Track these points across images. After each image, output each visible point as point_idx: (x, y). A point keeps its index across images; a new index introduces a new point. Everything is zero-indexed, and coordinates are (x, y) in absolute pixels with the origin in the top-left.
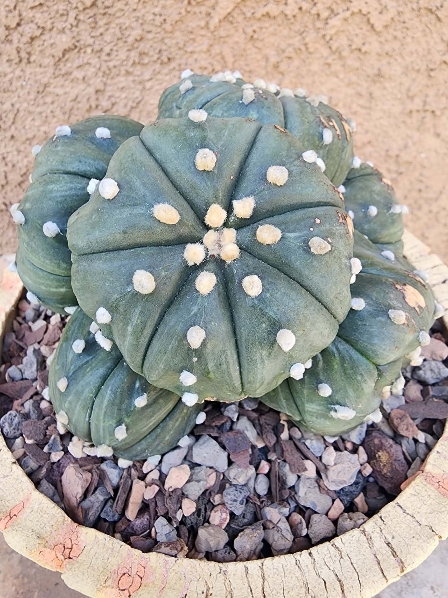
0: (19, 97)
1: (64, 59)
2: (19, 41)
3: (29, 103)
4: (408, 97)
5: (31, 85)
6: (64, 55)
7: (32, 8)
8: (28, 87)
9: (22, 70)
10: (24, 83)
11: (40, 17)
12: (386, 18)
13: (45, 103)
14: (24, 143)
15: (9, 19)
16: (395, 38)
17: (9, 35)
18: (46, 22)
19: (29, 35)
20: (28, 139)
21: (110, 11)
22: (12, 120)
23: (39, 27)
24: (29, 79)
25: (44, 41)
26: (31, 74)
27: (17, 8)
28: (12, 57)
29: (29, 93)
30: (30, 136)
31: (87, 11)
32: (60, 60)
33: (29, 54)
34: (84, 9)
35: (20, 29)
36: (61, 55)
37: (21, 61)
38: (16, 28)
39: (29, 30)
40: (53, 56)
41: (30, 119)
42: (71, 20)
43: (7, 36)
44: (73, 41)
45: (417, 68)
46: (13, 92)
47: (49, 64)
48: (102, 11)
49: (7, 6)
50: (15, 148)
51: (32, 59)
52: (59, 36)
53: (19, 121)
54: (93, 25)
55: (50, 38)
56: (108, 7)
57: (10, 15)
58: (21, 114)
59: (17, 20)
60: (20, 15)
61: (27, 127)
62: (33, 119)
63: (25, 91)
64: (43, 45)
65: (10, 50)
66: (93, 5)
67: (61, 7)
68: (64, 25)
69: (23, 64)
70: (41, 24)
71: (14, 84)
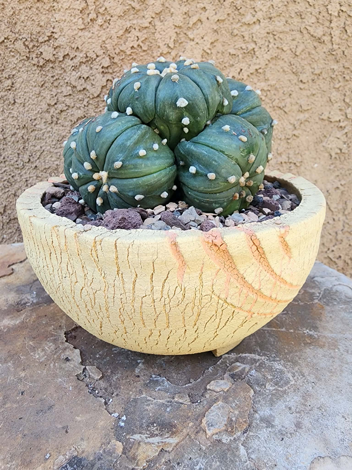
0: (46, 143)
2: (54, 112)
3: (51, 147)
5: (55, 136)
6: (77, 120)
7: (65, 96)
8: (53, 137)
9: (52, 128)
10: (51, 135)
11: (68, 101)
13: (61, 147)
15: (51, 101)
17: (49, 108)
18: (71, 103)
19: (60, 109)
20: (45, 169)
22: (38, 156)
23: (67, 106)
24: (54, 133)
25: (68, 113)
26: (56, 130)
27: (57, 96)
28: (48, 120)
29: (52, 141)
30: (47, 167)
31: (95, 99)
32: (75, 123)
33: (58, 119)
34: (93, 98)
35: (56, 106)
36: (76, 121)
37: (52, 123)
38: (54, 106)
39: (60, 107)
40: (71, 121)
41: (49, 156)
42: (85, 103)
43: (47, 109)
44: (84, 114)
49: (52, 95)
50: (35, 174)
51: (59, 122)
52: (76, 111)
53: (42, 157)
54: (96, 106)
55: (72, 111)
57: (52, 99)
58: (45, 153)
59: (55, 101)
60: (57, 99)
61: (47, 161)
62: (52, 157)
63: (51, 139)
64: (67, 115)
65: (48, 116)
66: (98, 96)
67: (81, 96)
68: (80, 105)
69: (53, 124)
70: (68, 104)
71: (45, 135)
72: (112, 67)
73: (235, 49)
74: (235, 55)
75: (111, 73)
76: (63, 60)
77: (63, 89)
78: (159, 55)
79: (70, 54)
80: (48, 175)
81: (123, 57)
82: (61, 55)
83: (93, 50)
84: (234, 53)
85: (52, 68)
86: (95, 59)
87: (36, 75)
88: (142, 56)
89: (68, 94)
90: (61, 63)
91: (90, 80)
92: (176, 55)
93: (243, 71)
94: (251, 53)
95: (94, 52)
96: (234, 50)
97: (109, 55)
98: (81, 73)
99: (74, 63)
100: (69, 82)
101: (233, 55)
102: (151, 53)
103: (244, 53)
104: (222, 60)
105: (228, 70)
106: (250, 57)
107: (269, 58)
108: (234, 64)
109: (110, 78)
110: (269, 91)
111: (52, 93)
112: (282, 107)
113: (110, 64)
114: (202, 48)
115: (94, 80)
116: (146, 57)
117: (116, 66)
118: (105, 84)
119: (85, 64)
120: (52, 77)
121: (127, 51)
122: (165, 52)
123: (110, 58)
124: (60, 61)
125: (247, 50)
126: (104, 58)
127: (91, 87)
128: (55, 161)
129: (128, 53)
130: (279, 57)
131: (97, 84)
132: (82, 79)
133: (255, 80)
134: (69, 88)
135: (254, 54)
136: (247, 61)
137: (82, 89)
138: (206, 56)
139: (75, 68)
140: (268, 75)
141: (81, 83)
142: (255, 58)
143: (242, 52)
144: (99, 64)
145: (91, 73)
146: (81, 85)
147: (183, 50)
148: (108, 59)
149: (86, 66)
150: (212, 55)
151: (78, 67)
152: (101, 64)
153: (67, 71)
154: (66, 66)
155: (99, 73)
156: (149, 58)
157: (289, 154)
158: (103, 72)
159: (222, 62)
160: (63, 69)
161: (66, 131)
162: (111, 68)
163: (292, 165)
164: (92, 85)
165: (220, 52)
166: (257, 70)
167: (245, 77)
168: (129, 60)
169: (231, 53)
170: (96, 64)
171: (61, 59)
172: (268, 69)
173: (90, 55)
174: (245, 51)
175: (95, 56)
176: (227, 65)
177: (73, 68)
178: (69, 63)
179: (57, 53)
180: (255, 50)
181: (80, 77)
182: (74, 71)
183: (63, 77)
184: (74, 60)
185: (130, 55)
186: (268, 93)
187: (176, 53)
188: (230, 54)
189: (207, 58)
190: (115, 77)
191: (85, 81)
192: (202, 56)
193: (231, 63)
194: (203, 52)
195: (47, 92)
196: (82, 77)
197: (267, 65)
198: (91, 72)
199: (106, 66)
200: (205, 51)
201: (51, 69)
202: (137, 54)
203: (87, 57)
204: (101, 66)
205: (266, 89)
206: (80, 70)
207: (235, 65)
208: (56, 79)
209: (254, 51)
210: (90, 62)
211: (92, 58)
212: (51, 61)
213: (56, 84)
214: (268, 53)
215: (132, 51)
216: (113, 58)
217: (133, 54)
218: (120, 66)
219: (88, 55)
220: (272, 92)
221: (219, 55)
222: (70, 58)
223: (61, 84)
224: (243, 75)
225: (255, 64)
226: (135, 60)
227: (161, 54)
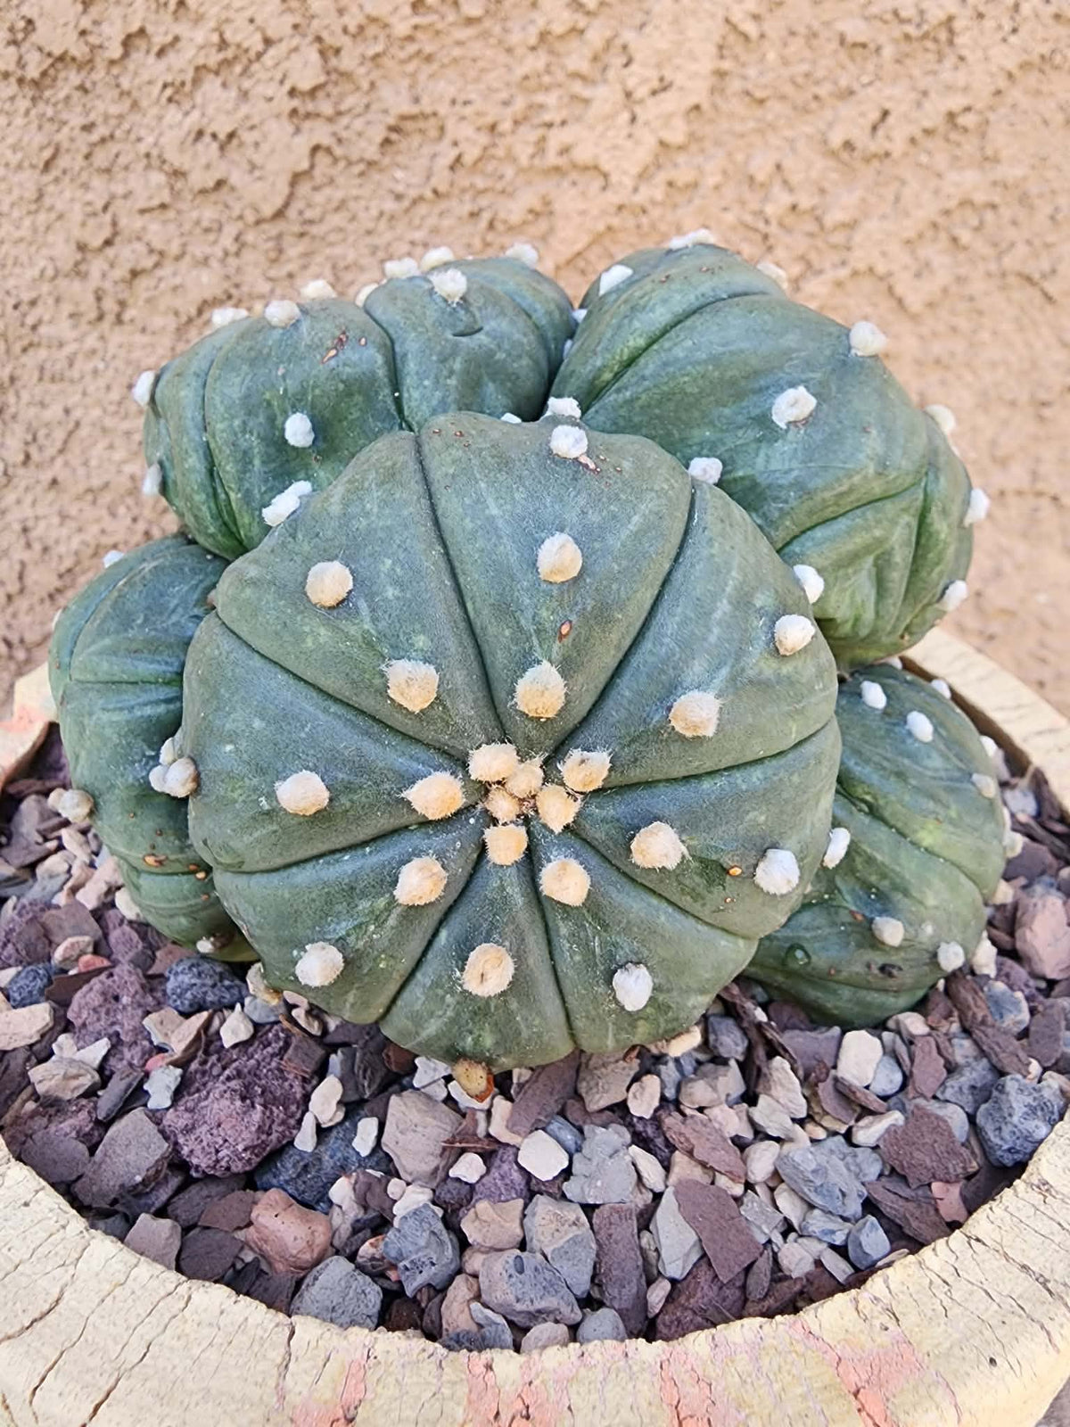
0: (84, 394)
1: (200, 321)
2: (104, 276)
3: (105, 411)
4: (994, 459)
5: (116, 370)
6: (200, 312)
7: (143, 211)
8: (111, 372)
9: (102, 338)
10: (101, 366)
11: (157, 231)
12: (930, 287)
14: (79, 498)
15: (89, 229)
16: (954, 329)
17: (84, 260)
18: (169, 241)
19: (128, 266)
20: (89, 490)
21: (314, 230)
22: (58, 444)
23: (151, 251)
24: (114, 357)
25: (160, 279)
26: (120, 346)
27: (111, 210)
28: (83, 308)
29: (108, 388)
30: (96, 482)
31: (265, 226)
32: (190, 321)
33: (122, 304)
34: (258, 222)
35: (110, 252)
36: (193, 311)
37: (100, 318)
38: (100, 249)
39: (128, 254)
40: (176, 314)
41: (103, 444)
42: (227, 241)
43: (77, 264)
44: (226, 285)
45: (1009, 397)
46: (72, 381)
47: (164, 328)
48: (297, 229)
49: (89, 204)
50: (56, 507)
51: (127, 316)
52: (194, 273)
53: (75, 447)
54: (273, 256)
55: (175, 274)
56: (311, 222)
57: (92, 222)
58: (84, 432)
59: (106, 233)
60: (114, 224)
61: (93, 463)
62: (111, 447)
63: (102, 383)
64: (156, 287)
65: (81, 293)
66: (280, 214)
67: (209, 214)
68: (208, 250)
69: (106, 325)
70: (157, 245)
71: (78, 365)
72: (335, 91)
73: (867, 19)
74: (864, 46)
75: (330, 120)
76: (126, 55)
77: (135, 181)
78: (533, 41)
79: (150, 29)
80: (104, 512)
81: (379, 48)
82: (112, 35)
83: (248, 14)
84: (861, 39)
85: (82, 88)
86: (259, 55)
87: (19, 121)
88: (459, 43)
89: (156, 202)
90: (115, 71)
91: (241, 144)
92: (608, 44)
93: (891, 120)
94: (936, 40)
95: (252, 21)
96: (862, 25)
97: (319, 39)
98: (203, 115)
99: (169, 69)
100: (155, 152)
101: (855, 45)
102: (497, 29)
103: (907, 37)
104: (805, 67)
105: (828, 114)
106: (931, 57)
107: (1011, 65)
108: (856, 87)
109: (326, 141)
110: (994, 207)
111: (89, 197)
112: (1036, 276)
113: (322, 79)
114: (721, 14)
115: (257, 144)
116: (476, 48)
117: (348, 87)
118: (305, 165)
119: (217, 73)
120: (88, 128)
121: (393, 20)
122: (558, 29)
123: (322, 53)
124: (112, 62)
125: (919, 26)
126: (296, 49)
127: (247, 178)
128: (124, 462)
129: (401, 29)
130: (1058, 59)
131: (272, 166)
132: (207, 139)
133: (941, 161)
134: (158, 178)
135: (951, 43)
136: (916, 72)
137: (211, 184)
138: (739, 49)
139: (176, 93)
140: (999, 138)
141: (203, 161)
142: (950, 61)
143: (897, 31)
144: (279, 76)
145: (247, 117)
146: (208, 167)
147: (639, 18)
148: (314, 56)
149: (224, 85)
150: (766, 44)
151: (188, 88)
152: (285, 76)
153: (144, 103)
154: (137, 81)
155: (278, 116)
156: (489, 53)
157: (1038, 460)
158: (294, 112)
159: (807, 75)
160: (129, 93)
161: (160, 351)
162: (328, 95)
163: (1045, 503)
164: (253, 167)
165: (802, 30)
166: (951, 116)
167: (898, 147)
168: (403, 62)
169: (850, 39)
170: (263, 75)
171: (116, 51)
172: (1003, 111)
173: (238, 38)
174: (911, 29)
175: (256, 43)
176: (823, 91)
177: (169, 92)
178: (148, 69)
179: (96, 23)
180: (958, 25)
181: (200, 134)
182: (173, 107)
183: (129, 132)
184: (171, 57)
185: (410, 39)
186: (989, 216)
187: (608, 34)
188: (842, 41)
189: (743, 58)
190: (344, 134)
191: (222, 148)
192: (721, 47)
193: (843, 83)
194: (725, 29)
195: (68, 194)
196: (209, 131)
197: (998, 92)
198: (244, 109)
199: (305, 85)
200: (734, 28)
201: (77, 95)
202: (438, 33)
203: (223, 44)
204: (287, 87)
205: (980, 198)
206: (199, 99)
207: (862, 94)
208: (103, 140)
209: (951, 31)
210: (238, 69)
211: (247, 51)
212: (74, 59)
213: (101, 158)
214: (1013, 39)
215: (417, 20)
216: (337, 51)
217: (419, 35)
218: (365, 85)
219: (228, 36)
220: (1006, 213)
221: (796, 45)
222: (156, 49)
223: (122, 160)
224: (889, 138)
225: (949, 88)
226: (429, 59)
227: (543, 36)
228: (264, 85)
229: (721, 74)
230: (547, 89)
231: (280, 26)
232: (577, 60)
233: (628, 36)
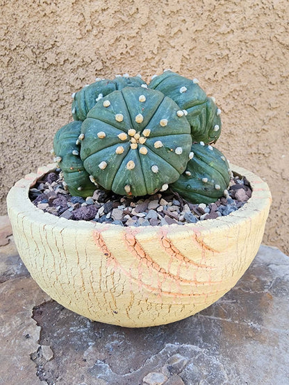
0: (49, 132)
2: (55, 107)
3: (52, 135)
7: (65, 94)
8: (55, 127)
9: (54, 119)
10: (53, 125)
11: (67, 98)
12: (230, 107)
15: (53, 97)
16: (236, 117)
17: (52, 104)
18: (69, 100)
19: (61, 104)
22: (42, 143)
23: (66, 102)
24: (56, 124)
25: (67, 107)
26: (57, 121)
27: (58, 93)
28: (50, 113)
33: (58, 112)
35: (57, 102)
37: (54, 115)
38: (55, 101)
39: (60, 102)
40: (70, 114)
41: (51, 143)
43: (50, 104)
45: (250, 131)
46: (46, 129)
49: (54, 92)
50: (39, 157)
51: (59, 115)
53: (45, 143)
55: (70, 106)
58: (48, 140)
59: (57, 98)
60: (59, 96)
61: (49, 147)
63: (53, 129)
64: (66, 109)
65: (50, 110)
69: (55, 117)
70: (67, 100)
71: (48, 125)
72: (105, 70)
74: (211, 60)
75: (104, 75)
76: (64, 64)
77: (64, 88)
78: (144, 60)
79: (69, 59)
80: (50, 158)
81: (114, 62)
82: (62, 60)
85: (55, 70)
86: (90, 63)
87: (42, 76)
88: (130, 61)
89: (67, 92)
90: (62, 67)
91: (86, 80)
92: (159, 60)
93: (218, 74)
94: (225, 59)
95: (89, 57)
96: (210, 56)
97: (102, 60)
98: (78, 75)
99: (72, 66)
100: (68, 82)
101: (209, 60)
102: (137, 58)
103: (219, 58)
104: (199, 64)
105: (205, 73)
106: (225, 62)
107: (241, 63)
110: (242, 91)
112: (252, 105)
113: (102, 68)
114: (181, 55)
115: (89, 80)
116: (133, 62)
117: (108, 69)
119: (82, 67)
120: (55, 78)
121: (117, 56)
122: (149, 58)
123: (103, 63)
124: (61, 65)
125: (221, 56)
126: (98, 62)
129: (118, 58)
130: (251, 62)
132: (79, 79)
133: (229, 82)
134: (68, 87)
135: (228, 59)
136: (222, 65)
137: (79, 88)
138: (186, 61)
139: (73, 71)
140: (240, 77)
141: (78, 84)
142: (229, 62)
143: (217, 57)
145: (87, 75)
147: (165, 56)
148: (101, 63)
149: (83, 69)
150: (191, 60)
151: (76, 70)
152: (95, 67)
153: (67, 73)
154: (66, 69)
155: (93, 75)
156: (136, 62)
157: (258, 146)
158: (97, 74)
159: (200, 66)
160: (64, 71)
162: (103, 71)
163: (261, 155)
165: (198, 57)
166: (230, 73)
167: (220, 79)
168: (119, 64)
170: (91, 67)
171: (62, 63)
172: (241, 72)
173: (86, 60)
175: (90, 61)
176: (203, 68)
178: (68, 66)
179: (59, 58)
180: (229, 56)
181: (77, 78)
182: (72, 73)
183: (63, 78)
184: (73, 64)
185: (120, 60)
186: (240, 92)
187: (159, 58)
188: (206, 59)
191: (82, 81)
192: (182, 61)
193: (207, 67)
194: (183, 57)
195: (50, 90)
197: (239, 68)
199: (99, 69)
200: (185, 57)
202: (126, 59)
203: (83, 61)
204: (95, 69)
205: (238, 89)
206: (78, 72)
207: (211, 69)
208: (58, 80)
210: (86, 66)
211: (88, 63)
212: (54, 65)
213: (57, 83)
214: (241, 58)
215: (121, 56)
216: (106, 63)
217: (122, 59)
218: (111, 69)
220: (244, 92)
221: (197, 60)
222: (70, 63)
223: (61, 84)
224: (218, 77)
225: (229, 67)
226: (124, 64)
227: (146, 59)
228: (91, 69)
229: (183, 66)
230: (147, 69)
231: (95, 58)
232: (153, 63)
233: (163, 59)
